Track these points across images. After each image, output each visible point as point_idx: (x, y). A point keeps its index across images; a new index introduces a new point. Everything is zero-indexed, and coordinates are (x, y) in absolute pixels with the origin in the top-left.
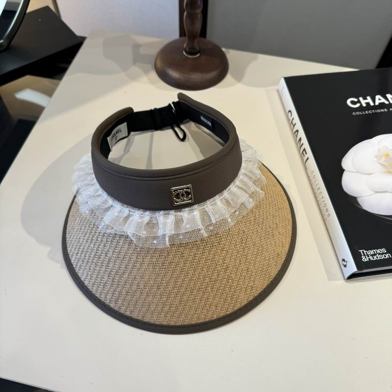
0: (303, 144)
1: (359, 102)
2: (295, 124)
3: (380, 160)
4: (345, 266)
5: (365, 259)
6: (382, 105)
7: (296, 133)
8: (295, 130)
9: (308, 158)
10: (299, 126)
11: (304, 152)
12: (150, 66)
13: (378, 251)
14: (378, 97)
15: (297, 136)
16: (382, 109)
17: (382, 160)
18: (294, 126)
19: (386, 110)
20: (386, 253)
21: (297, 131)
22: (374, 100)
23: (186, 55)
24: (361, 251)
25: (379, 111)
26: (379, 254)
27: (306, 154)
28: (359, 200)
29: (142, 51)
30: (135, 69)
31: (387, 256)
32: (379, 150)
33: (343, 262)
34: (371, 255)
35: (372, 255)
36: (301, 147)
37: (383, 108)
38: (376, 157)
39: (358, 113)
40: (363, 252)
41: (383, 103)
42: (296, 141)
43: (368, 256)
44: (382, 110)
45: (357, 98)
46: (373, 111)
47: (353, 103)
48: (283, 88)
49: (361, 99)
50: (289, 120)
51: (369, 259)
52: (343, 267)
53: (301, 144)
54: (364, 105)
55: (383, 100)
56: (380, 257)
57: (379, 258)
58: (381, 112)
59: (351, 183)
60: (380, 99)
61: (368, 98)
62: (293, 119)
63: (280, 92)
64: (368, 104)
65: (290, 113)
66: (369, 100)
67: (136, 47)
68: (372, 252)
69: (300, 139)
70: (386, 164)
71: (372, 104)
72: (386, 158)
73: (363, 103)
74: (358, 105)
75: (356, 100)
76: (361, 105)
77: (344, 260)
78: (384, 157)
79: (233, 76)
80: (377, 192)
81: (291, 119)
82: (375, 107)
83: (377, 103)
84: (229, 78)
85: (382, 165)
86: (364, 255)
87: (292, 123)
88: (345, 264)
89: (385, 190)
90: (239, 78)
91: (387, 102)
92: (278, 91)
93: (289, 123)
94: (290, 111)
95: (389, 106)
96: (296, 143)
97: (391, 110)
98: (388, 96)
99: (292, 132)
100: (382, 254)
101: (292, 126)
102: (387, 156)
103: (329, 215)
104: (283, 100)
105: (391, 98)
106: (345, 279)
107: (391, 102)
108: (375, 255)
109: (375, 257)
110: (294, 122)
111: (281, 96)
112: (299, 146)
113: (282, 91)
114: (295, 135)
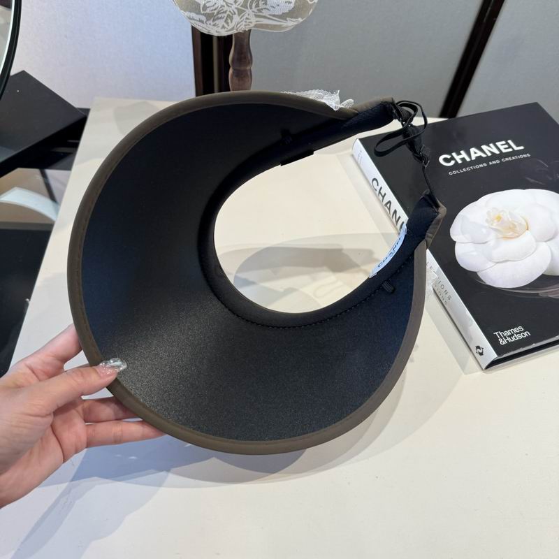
0: (400, 217)
1: (453, 158)
2: (385, 194)
3: (492, 224)
4: (481, 354)
5: (503, 342)
6: (479, 159)
7: (388, 205)
8: (385, 201)
10: (390, 196)
13: (515, 330)
14: (473, 150)
15: (389, 209)
16: (480, 164)
17: (495, 224)
18: (383, 197)
19: (485, 165)
20: (524, 332)
21: (390, 202)
22: (469, 154)
24: (496, 333)
25: (477, 167)
26: (517, 334)
28: (479, 274)
31: (526, 335)
32: (488, 213)
33: (478, 350)
34: (508, 336)
35: (510, 336)
36: (397, 222)
37: (482, 163)
38: (487, 221)
39: (455, 172)
40: (499, 334)
41: (480, 157)
42: (388, 215)
43: (505, 337)
44: (481, 166)
45: (450, 154)
46: (471, 167)
47: (446, 160)
48: (361, 151)
49: (454, 154)
50: (375, 189)
51: (507, 341)
52: (477, 355)
53: (398, 217)
54: (460, 162)
55: (479, 154)
56: (518, 337)
58: (481, 168)
59: (466, 255)
60: (475, 153)
61: (462, 152)
62: (381, 188)
63: (356, 158)
64: (463, 159)
65: (375, 182)
66: (463, 154)
68: (508, 333)
69: (395, 212)
70: (498, 228)
71: (468, 159)
72: (498, 221)
73: (458, 158)
74: (452, 163)
75: (449, 157)
76: (456, 162)
77: (478, 347)
78: (495, 221)
80: (497, 263)
81: (378, 188)
82: (472, 163)
83: (473, 158)
85: (495, 230)
86: (501, 338)
87: (380, 192)
88: (481, 352)
89: (507, 259)
91: (484, 156)
92: (352, 156)
93: (375, 194)
94: (375, 179)
95: (488, 159)
96: (389, 217)
97: (490, 163)
98: (484, 147)
99: (382, 205)
100: (520, 333)
101: (381, 198)
102: (499, 218)
103: (449, 297)
104: (362, 167)
105: (489, 149)
106: (482, 369)
107: (489, 154)
108: (512, 335)
109: (513, 338)
110: (383, 192)
111: (359, 162)
112: (394, 220)
113: (359, 156)
114: (386, 208)
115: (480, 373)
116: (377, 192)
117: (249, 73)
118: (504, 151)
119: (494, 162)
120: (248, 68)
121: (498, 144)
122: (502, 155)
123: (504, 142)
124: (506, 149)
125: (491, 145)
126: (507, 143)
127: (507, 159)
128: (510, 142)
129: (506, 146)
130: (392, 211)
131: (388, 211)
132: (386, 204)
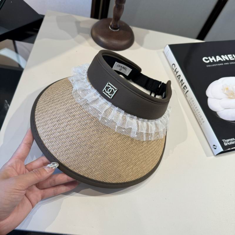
0: (184, 83)
1: (208, 59)
2: (178, 72)
3: (224, 91)
5: (226, 144)
7: (179, 77)
8: (177, 75)
9: (188, 91)
10: (180, 72)
11: (185, 87)
12: (89, 35)
13: (231, 140)
14: (217, 57)
15: (179, 79)
17: (225, 91)
18: (177, 73)
19: (222, 64)
23: (111, 30)
24: (223, 140)
25: (219, 65)
26: (232, 141)
27: (187, 88)
28: (218, 113)
29: (82, 25)
30: (80, 37)
32: (223, 86)
35: (229, 142)
36: (182, 85)
37: (221, 63)
38: (222, 89)
39: (209, 66)
40: (224, 140)
42: (178, 82)
43: (227, 142)
44: (221, 64)
45: (208, 57)
46: (216, 65)
47: (206, 60)
48: (168, 51)
49: (209, 58)
50: (173, 69)
51: (228, 144)
55: (220, 59)
57: (232, 143)
58: (220, 65)
59: (212, 104)
60: (218, 58)
62: (176, 69)
63: (166, 53)
64: (213, 60)
65: (174, 66)
66: (213, 58)
67: (78, 23)
68: (228, 140)
69: (182, 80)
70: (227, 93)
71: (215, 61)
75: (207, 58)
76: (210, 61)
77: (214, 145)
78: (226, 90)
79: (137, 42)
80: (225, 109)
82: (217, 63)
83: (218, 61)
84: (135, 44)
85: (226, 94)
86: (225, 142)
87: (175, 71)
89: (229, 107)
90: (141, 44)
91: (222, 60)
92: (164, 52)
94: (174, 64)
95: (224, 62)
96: (178, 83)
97: (225, 64)
98: (222, 56)
99: (175, 77)
100: (233, 141)
101: (175, 73)
102: (227, 89)
103: (204, 122)
104: (168, 57)
105: (224, 58)
106: (214, 155)
107: (225, 60)
108: (230, 142)
109: (230, 143)
110: (177, 70)
111: (167, 55)
112: (181, 84)
113: (167, 53)
114: (177, 78)
115: (213, 157)
116: (174, 70)
117: (123, 7)
118: (231, 59)
119: (226, 64)
120: (123, 5)
121: (229, 56)
122: (230, 61)
123: (231, 55)
124: (232, 58)
125: (226, 56)
126: (232, 56)
127: (232, 63)
128: (234, 55)
129: (232, 57)
130: (180, 79)
131: (178, 80)
132: (178, 76)
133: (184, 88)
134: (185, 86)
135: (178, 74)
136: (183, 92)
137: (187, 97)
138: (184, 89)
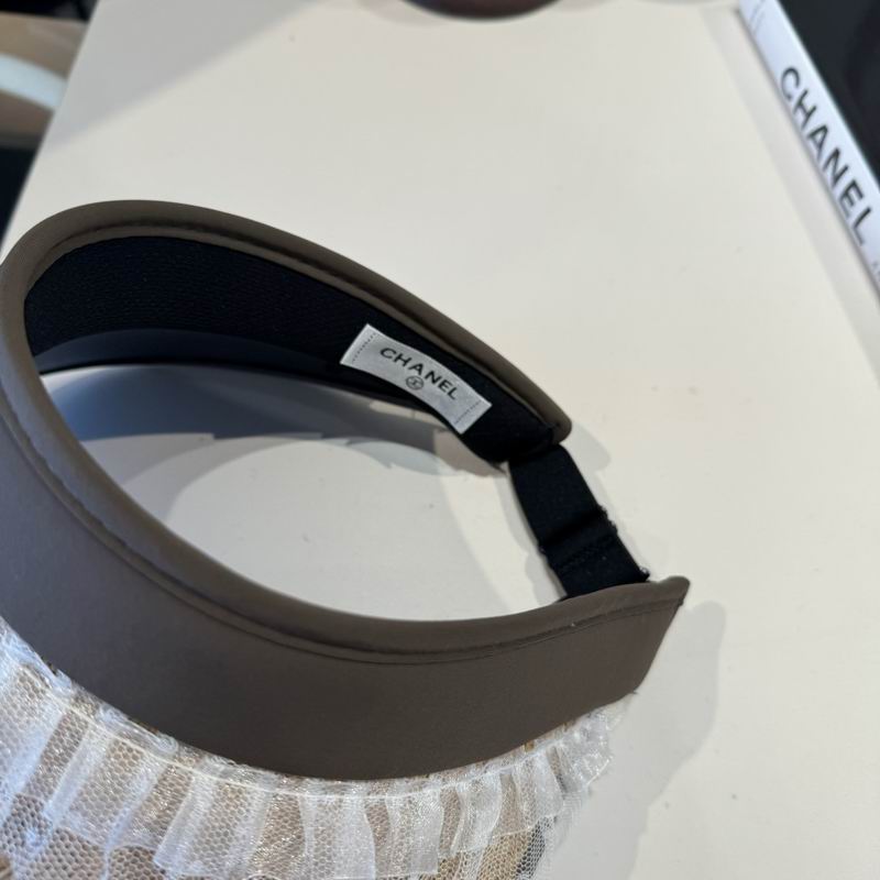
0: (846, 169)
2: (814, 109)
7: (819, 136)
8: (812, 127)
9: (868, 211)
10: (828, 112)
15: (820, 146)
18: (809, 115)
21: (824, 129)
27: (861, 195)
36: (837, 178)
48: (762, 1)
50: (789, 97)
53: (840, 166)
62: (805, 93)
63: (747, 15)
65: (791, 78)
69: (836, 154)
81: (797, 94)
87: (800, 104)
92: (738, 12)
93: (786, 108)
94: (792, 70)
96: (817, 168)
99: (801, 136)
101: (800, 117)
104: (760, 38)
110: (809, 103)
111: (753, 27)
112: (829, 174)
113: (756, 11)
114: (811, 144)
116: (793, 104)
130: (828, 150)
131: (815, 151)
132: (813, 135)
133: (846, 194)
134: (854, 185)
135: (814, 123)
136: (843, 214)
137: (861, 241)
138: (846, 201)
